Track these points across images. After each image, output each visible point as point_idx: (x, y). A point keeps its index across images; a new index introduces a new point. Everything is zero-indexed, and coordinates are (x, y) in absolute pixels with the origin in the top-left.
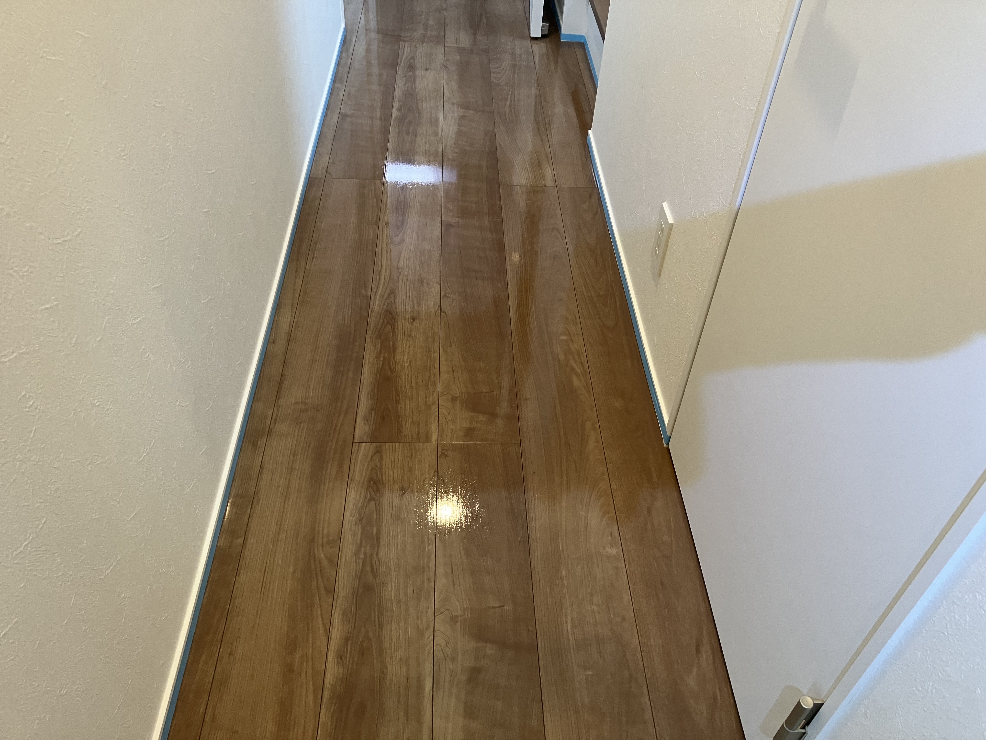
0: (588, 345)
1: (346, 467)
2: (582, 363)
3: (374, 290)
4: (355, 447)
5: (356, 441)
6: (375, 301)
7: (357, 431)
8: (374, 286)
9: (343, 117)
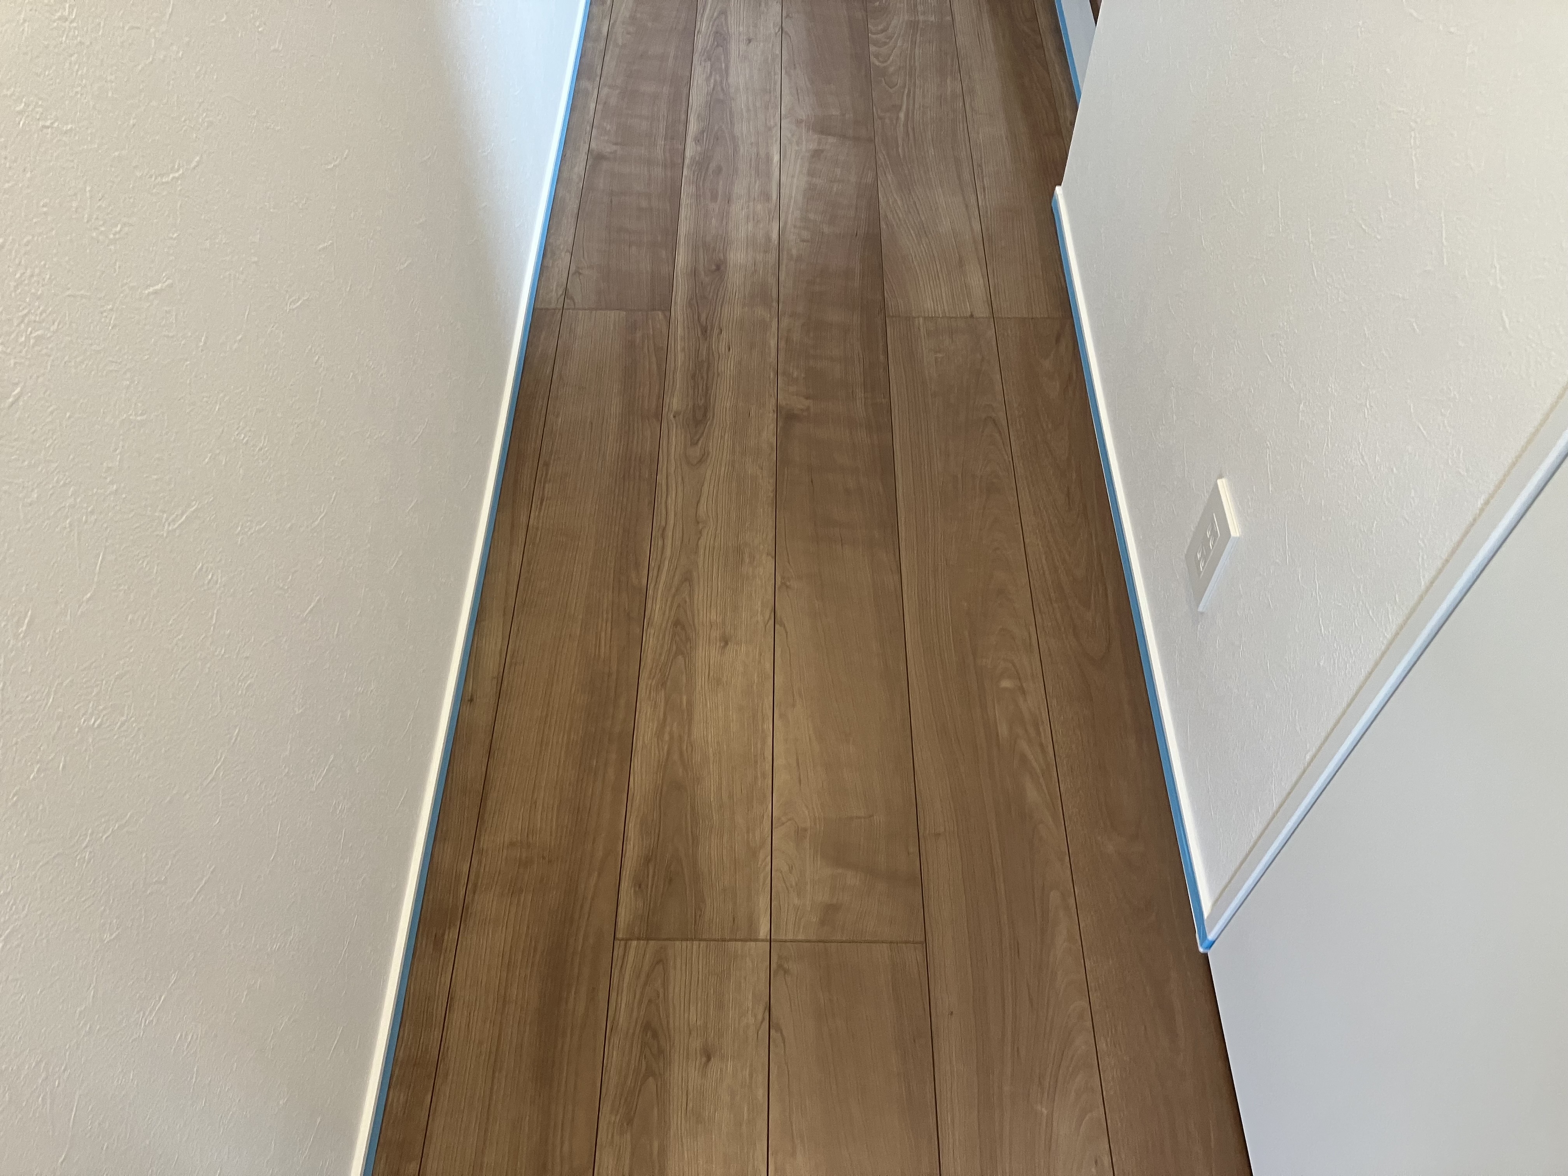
0: (1054, 702)
1: (602, 995)
2: (1041, 745)
3: (653, 573)
4: (619, 952)
5: (620, 935)
6: (654, 598)
7: (622, 911)
8: (652, 564)
9: (596, 159)
